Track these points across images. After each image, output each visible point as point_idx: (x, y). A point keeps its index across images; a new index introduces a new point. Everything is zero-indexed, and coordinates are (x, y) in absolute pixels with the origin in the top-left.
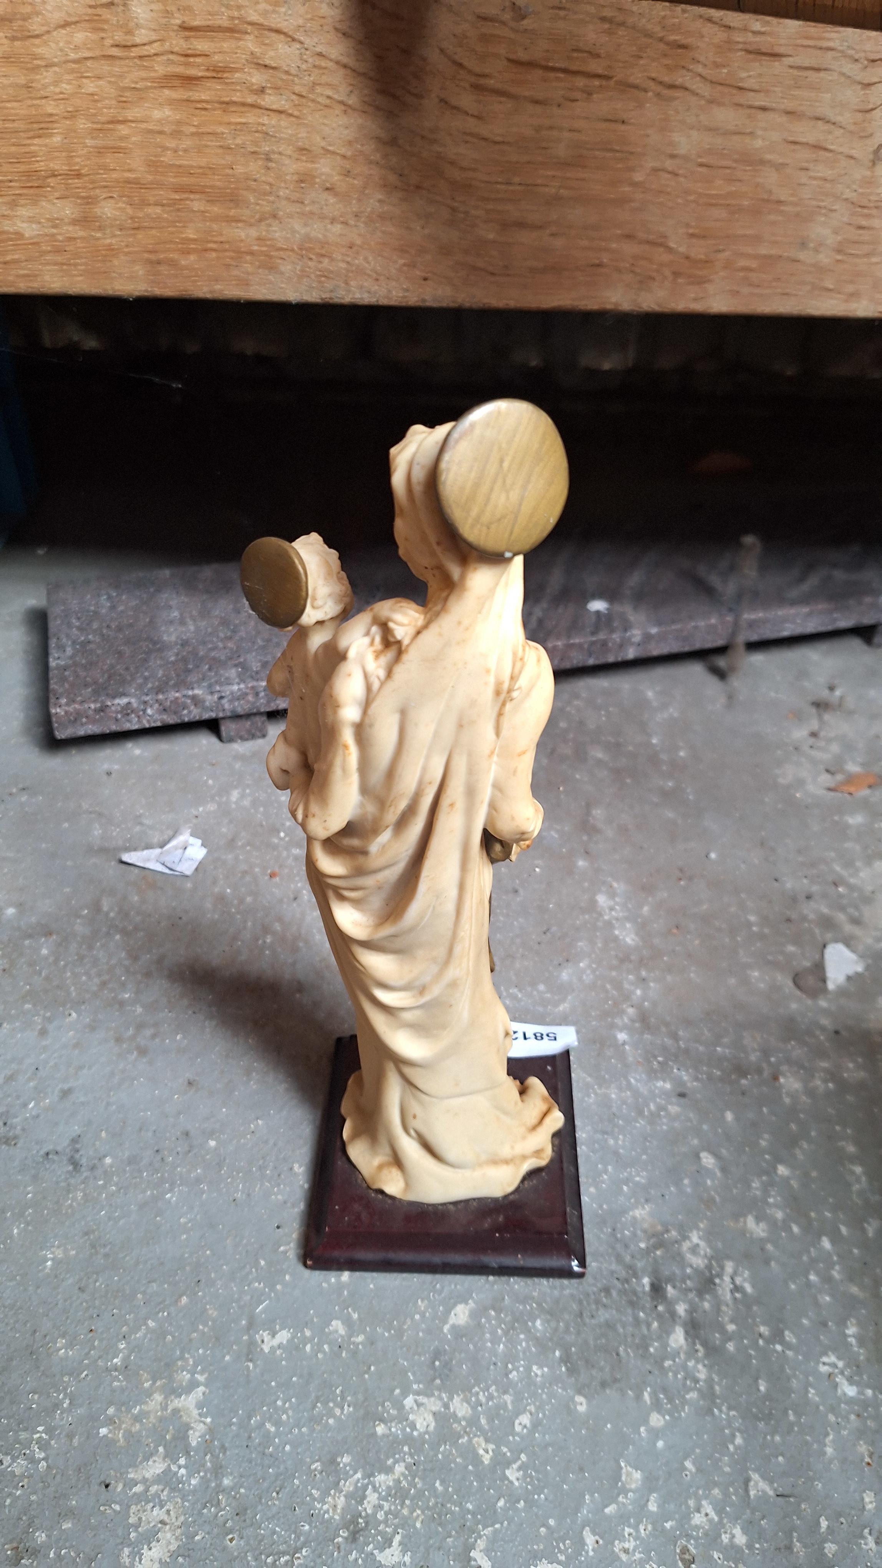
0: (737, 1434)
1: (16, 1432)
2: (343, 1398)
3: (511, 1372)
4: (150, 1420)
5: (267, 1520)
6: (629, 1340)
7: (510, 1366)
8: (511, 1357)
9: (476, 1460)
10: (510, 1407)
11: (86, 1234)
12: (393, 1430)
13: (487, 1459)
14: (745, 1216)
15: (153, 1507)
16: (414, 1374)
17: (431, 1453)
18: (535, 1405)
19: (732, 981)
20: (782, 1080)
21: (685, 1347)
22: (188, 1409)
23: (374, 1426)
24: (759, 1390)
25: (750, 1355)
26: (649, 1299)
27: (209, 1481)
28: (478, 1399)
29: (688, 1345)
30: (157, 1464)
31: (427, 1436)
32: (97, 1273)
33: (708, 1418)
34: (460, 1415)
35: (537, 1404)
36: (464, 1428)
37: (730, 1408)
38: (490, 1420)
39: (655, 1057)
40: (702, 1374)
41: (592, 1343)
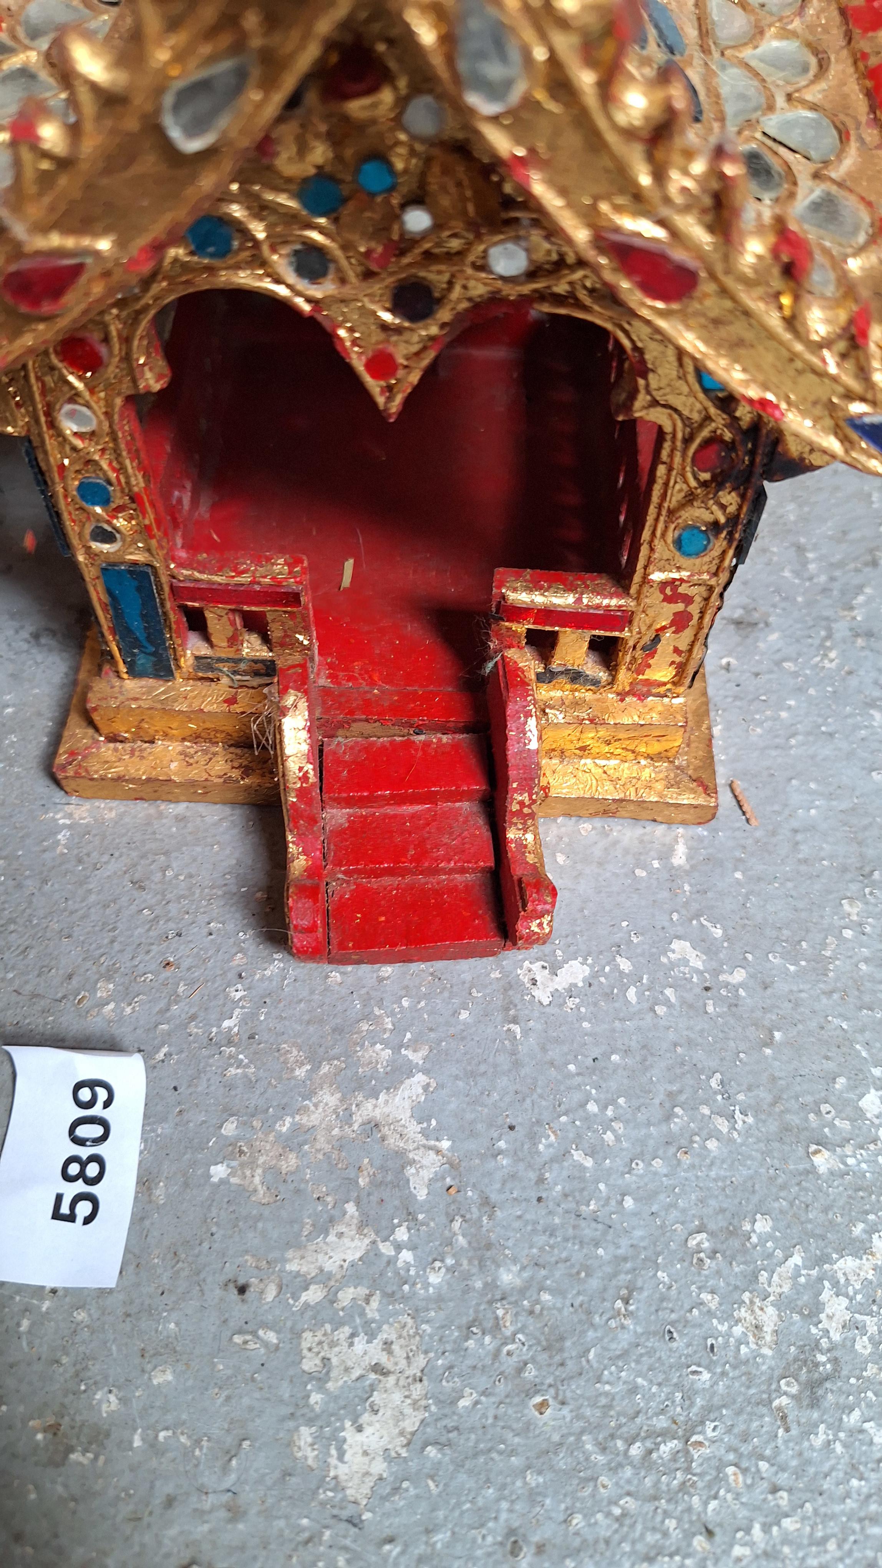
4: (318, 1146)
5: (614, 1359)
12: (851, 1161)
15: (353, 1335)
27: (467, 1276)
30: (346, 1241)
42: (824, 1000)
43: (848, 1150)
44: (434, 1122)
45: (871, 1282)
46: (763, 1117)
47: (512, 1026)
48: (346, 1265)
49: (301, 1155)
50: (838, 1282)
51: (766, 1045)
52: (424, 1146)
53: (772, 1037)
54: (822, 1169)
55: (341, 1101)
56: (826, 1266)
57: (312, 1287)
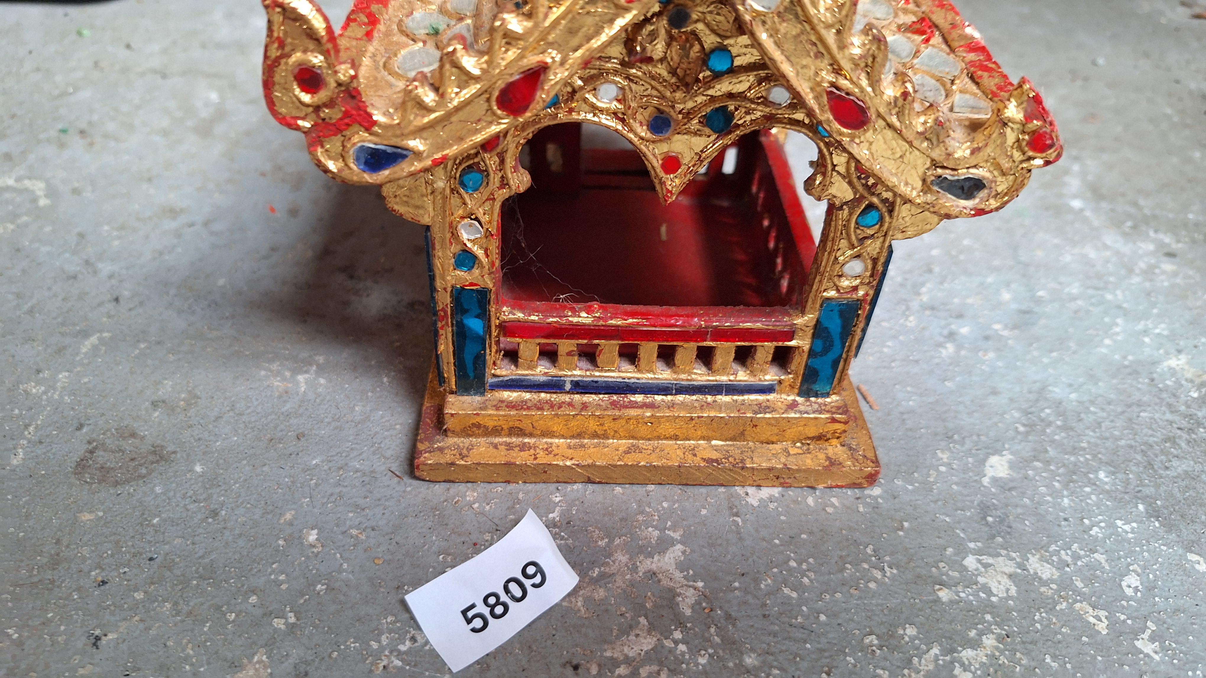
42: (932, 505)
43: (960, 588)
44: (691, 572)
45: (985, 664)
46: (902, 570)
47: (735, 518)
48: (643, 653)
49: (608, 590)
50: (964, 664)
51: (899, 530)
52: (686, 585)
53: (902, 526)
54: (944, 599)
55: (630, 559)
56: (955, 654)
57: (622, 666)
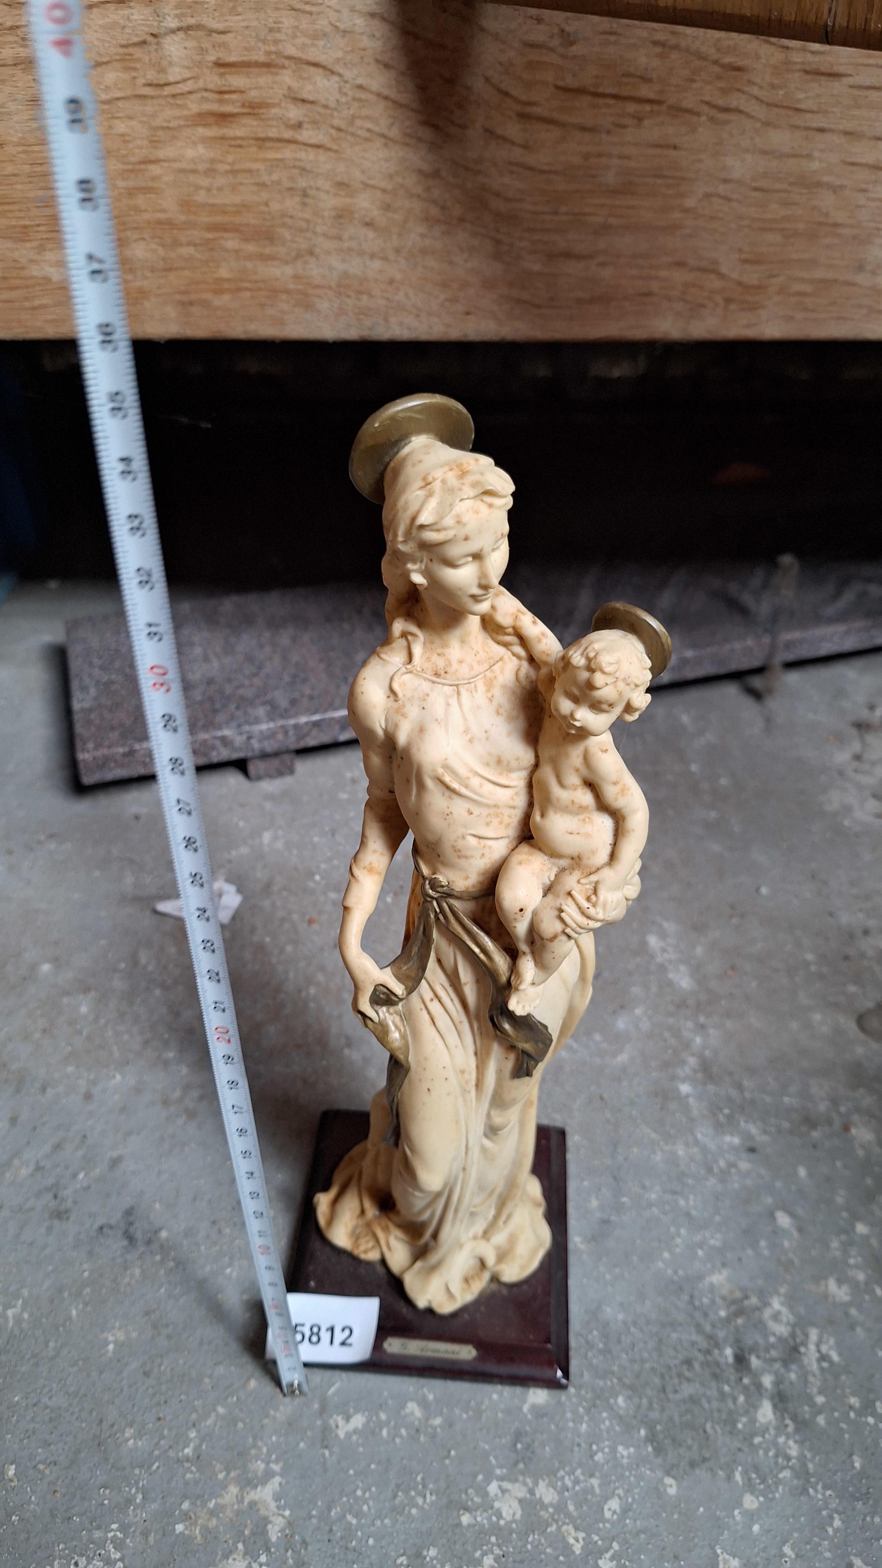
0: (835, 1515)
1: (89, 1531)
2: (425, 1486)
3: (596, 1453)
6: (716, 1415)
7: (594, 1447)
8: (594, 1437)
9: (567, 1549)
10: (598, 1491)
11: (147, 1313)
13: (578, 1549)
14: (826, 1278)
16: (496, 1457)
17: (520, 1544)
18: (623, 1489)
19: (794, 1025)
20: (854, 1131)
21: (774, 1422)
22: (265, 1501)
23: (459, 1516)
24: (853, 1467)
25: (842, 1429)
26: (732, 1370)
28: (564, 1485)
29: (776, 1419)
31: (514, 1526)
32: (162, 1356)
33: (803, 1499)
34: (547, 1500)
35: (626, 1487)
36: (552, 1516)
37: (825, 1488)
38: (579, 1505)
39: (721, 1110)
40: (794, 1450)
41: (676, 1418)
